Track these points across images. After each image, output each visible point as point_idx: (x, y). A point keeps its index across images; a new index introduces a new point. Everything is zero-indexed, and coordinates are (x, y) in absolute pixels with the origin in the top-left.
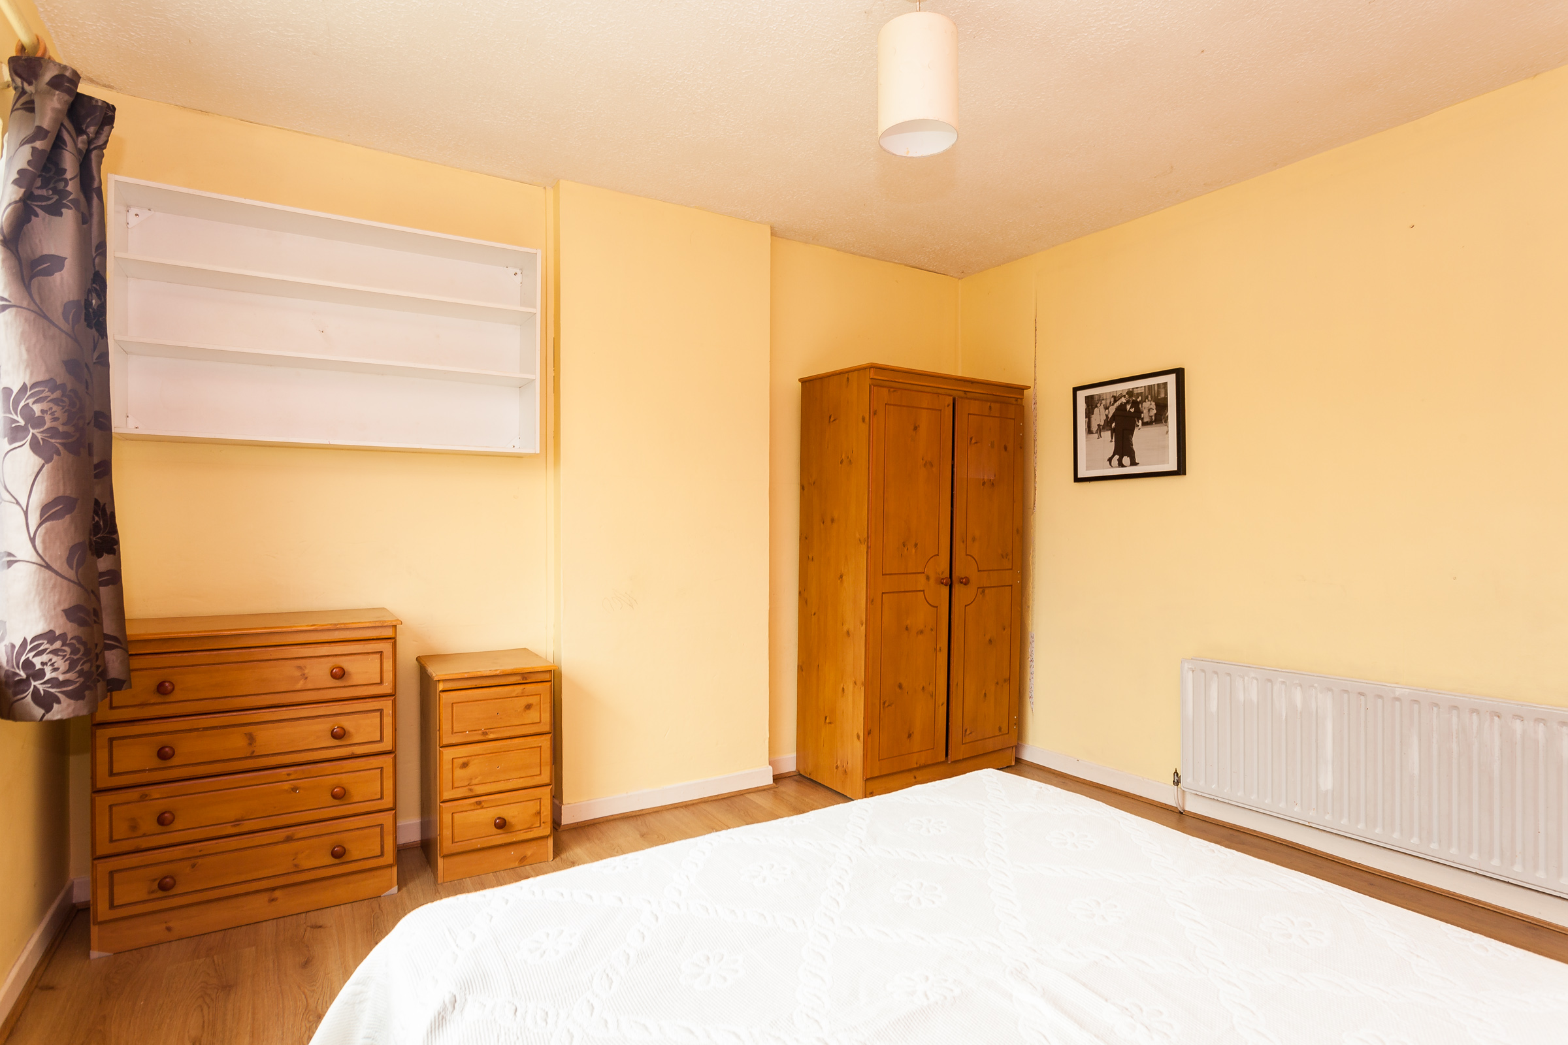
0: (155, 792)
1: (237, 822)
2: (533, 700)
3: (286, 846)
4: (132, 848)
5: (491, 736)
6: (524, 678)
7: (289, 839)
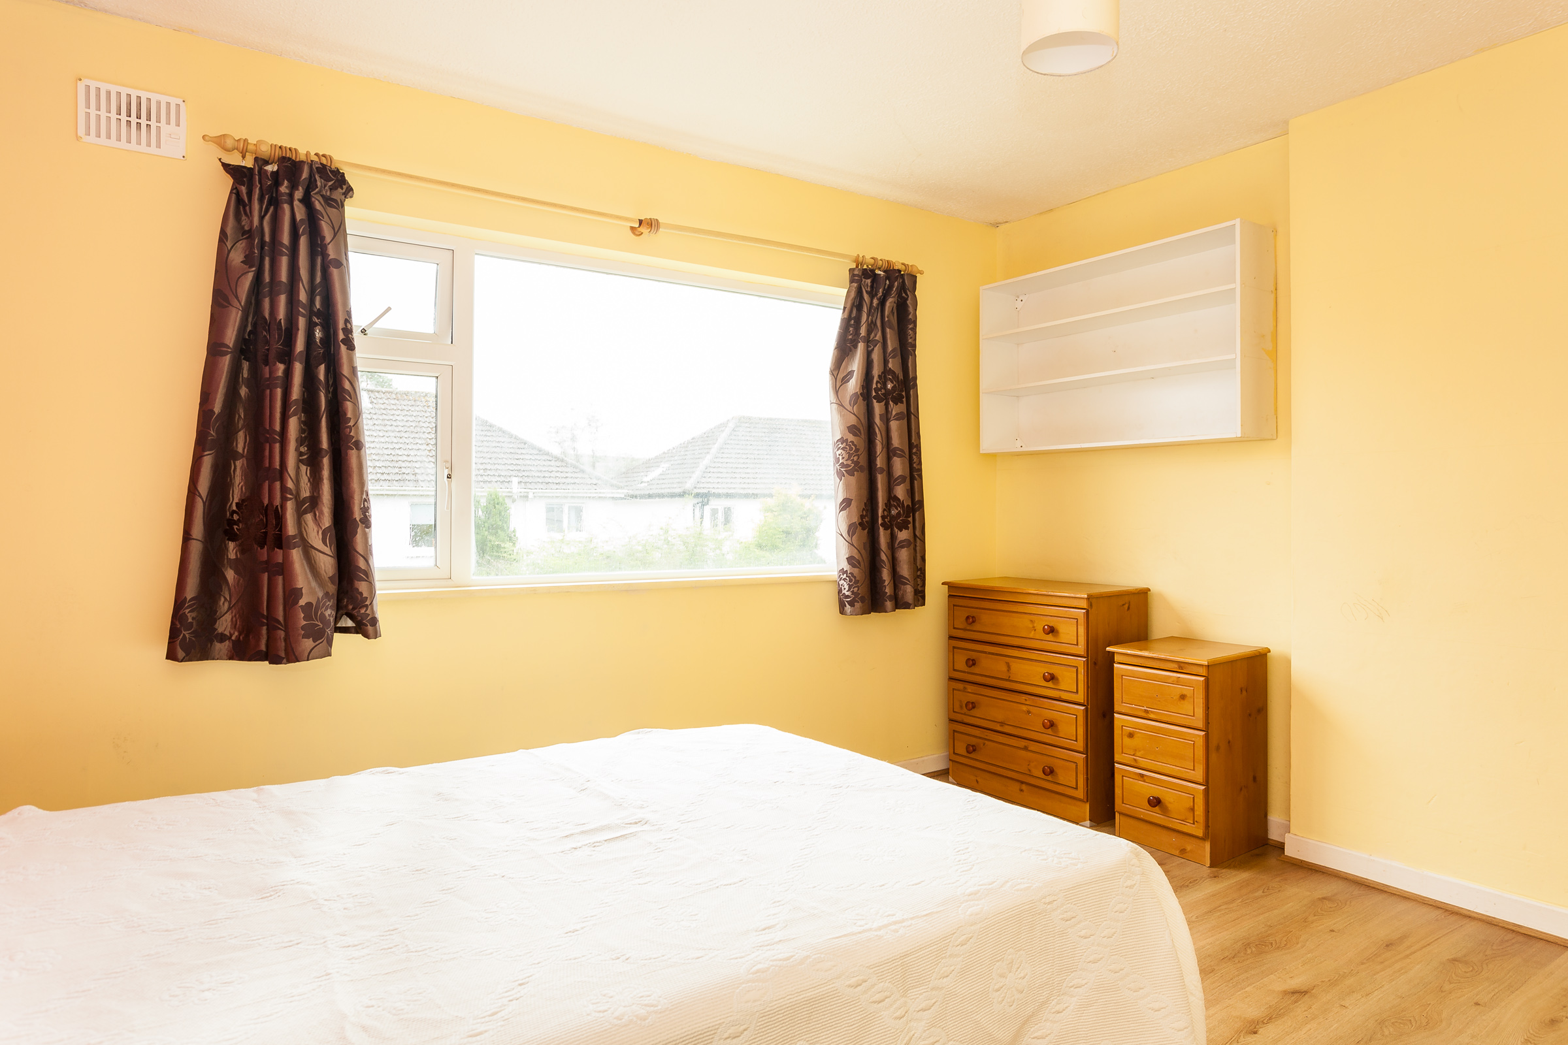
0: (970, 688)
1: (1002, 724)
2: (1187, 690)
3: (1023, 753)
4: (959, 719)
5: (1152, 716)
6: (1180, 667)
7: (1026, 748)
